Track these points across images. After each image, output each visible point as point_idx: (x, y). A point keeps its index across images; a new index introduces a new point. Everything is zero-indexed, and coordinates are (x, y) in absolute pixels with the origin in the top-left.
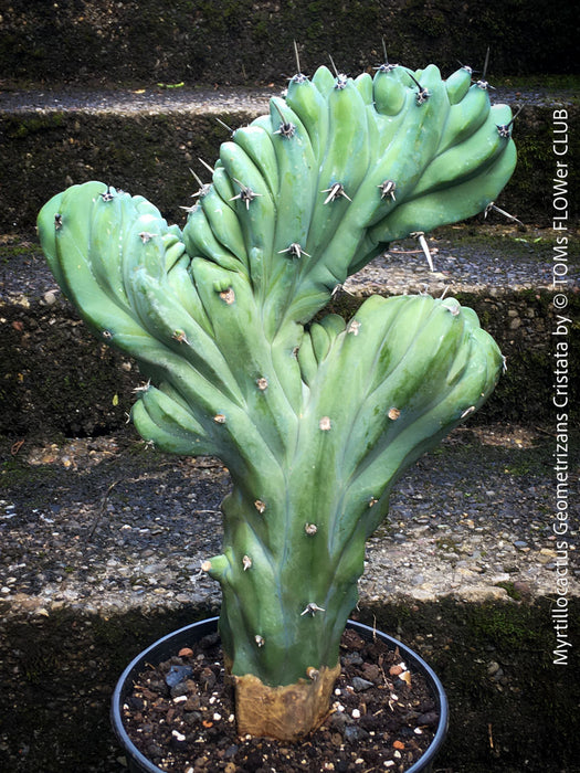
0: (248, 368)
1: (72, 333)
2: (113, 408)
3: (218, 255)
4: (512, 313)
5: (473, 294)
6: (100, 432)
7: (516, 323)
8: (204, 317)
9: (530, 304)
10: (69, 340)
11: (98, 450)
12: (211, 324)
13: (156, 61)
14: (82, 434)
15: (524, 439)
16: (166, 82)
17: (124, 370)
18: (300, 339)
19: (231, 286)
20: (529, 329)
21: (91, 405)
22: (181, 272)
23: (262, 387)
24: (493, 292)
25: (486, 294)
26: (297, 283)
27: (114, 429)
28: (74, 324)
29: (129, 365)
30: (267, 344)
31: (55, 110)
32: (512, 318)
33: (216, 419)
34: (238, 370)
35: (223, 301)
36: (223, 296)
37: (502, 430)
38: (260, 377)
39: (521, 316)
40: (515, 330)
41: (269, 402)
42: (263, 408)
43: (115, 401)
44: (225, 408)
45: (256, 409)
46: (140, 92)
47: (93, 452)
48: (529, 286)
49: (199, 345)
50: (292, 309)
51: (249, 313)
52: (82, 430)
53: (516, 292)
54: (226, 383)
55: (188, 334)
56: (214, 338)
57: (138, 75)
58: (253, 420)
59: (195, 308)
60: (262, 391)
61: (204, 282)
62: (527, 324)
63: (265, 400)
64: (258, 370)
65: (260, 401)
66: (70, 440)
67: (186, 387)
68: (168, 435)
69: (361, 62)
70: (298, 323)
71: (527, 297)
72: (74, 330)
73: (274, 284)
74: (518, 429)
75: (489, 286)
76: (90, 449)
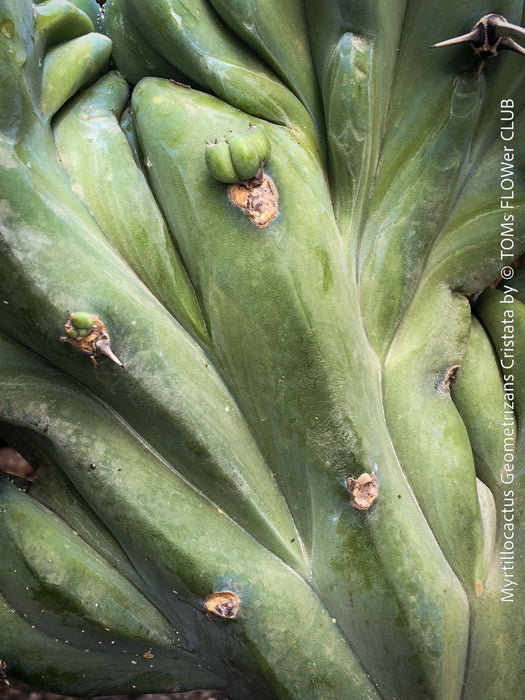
0: (321, 441)
3: (222, 63)
8: (171, 268)
12: (198, 293)
18: (463, 339)
19: (266, 163)
22: (95, 124)
23: (362, 502)
26: (468, 167)
30: (372, 359)
33: (211, 605)
34: (284, 443)
35: (242, 217)
36: (240, 197)
38: (357, 468)
41: (383, 549)
42: (363, 567)
44: (238, 568)
45: (338, 567)
49: (155, 364)
50: (446, 249)
51: (325, 257)
54: (245, 489)
55: (117, 326)
56: (204, 340)
58: (326, 603)
59: (142, 237)
60: (361, 513)
61: (173, 153)
63: (371, 543)
64: (352, 447)
65: (352, 542)
67: (112, 499)
68: (53, 644)
70: (457, 291)
73: (400, 163)
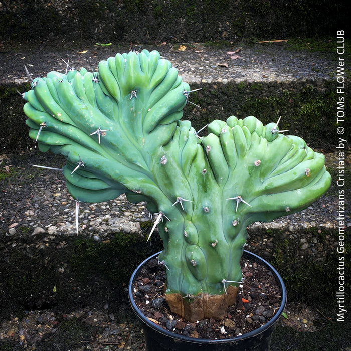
1: (27, 251)
2: (54, 294)
4: (303, 240)
5: (278, 230)
6: (46, 307)
7: (305, 246)
9: (314, 236)
10: (25, 255)
11: (43, 324)
13: (95, 29)
14: (35, 308)
15: (308, 319)
16: (101, 42)
17: (60, 272)
20: (314, 249)
21: (40, 291)
24: (291, 228)
25: (286, 229)
27: (55, 305)
28: (28, 246)
29: (63, 270)
31: (26, 81)
32: (303, 243)
37: (295, 308)
39: (309, 241)
40: (304, 250)
43: (55, 290)
46: (84, 52)
47: (40, 325)
48: (313, 224)
52: (35, 305)
53: (306, 228)
57: (85, 38)
62: (312, 246)
66: (27, 312)
69: (220, 29)
71: (313, 231)
72: (28, 250)
74: (305, 308)
75: (288, 223)
76: (38, 323)
